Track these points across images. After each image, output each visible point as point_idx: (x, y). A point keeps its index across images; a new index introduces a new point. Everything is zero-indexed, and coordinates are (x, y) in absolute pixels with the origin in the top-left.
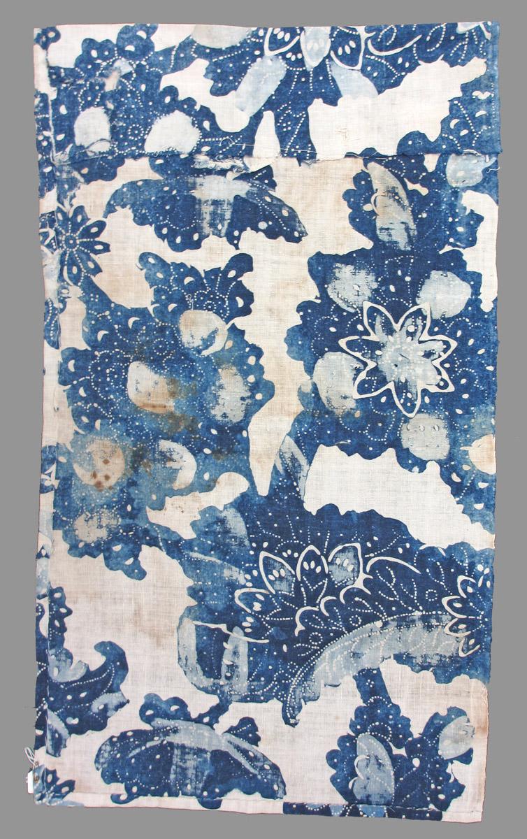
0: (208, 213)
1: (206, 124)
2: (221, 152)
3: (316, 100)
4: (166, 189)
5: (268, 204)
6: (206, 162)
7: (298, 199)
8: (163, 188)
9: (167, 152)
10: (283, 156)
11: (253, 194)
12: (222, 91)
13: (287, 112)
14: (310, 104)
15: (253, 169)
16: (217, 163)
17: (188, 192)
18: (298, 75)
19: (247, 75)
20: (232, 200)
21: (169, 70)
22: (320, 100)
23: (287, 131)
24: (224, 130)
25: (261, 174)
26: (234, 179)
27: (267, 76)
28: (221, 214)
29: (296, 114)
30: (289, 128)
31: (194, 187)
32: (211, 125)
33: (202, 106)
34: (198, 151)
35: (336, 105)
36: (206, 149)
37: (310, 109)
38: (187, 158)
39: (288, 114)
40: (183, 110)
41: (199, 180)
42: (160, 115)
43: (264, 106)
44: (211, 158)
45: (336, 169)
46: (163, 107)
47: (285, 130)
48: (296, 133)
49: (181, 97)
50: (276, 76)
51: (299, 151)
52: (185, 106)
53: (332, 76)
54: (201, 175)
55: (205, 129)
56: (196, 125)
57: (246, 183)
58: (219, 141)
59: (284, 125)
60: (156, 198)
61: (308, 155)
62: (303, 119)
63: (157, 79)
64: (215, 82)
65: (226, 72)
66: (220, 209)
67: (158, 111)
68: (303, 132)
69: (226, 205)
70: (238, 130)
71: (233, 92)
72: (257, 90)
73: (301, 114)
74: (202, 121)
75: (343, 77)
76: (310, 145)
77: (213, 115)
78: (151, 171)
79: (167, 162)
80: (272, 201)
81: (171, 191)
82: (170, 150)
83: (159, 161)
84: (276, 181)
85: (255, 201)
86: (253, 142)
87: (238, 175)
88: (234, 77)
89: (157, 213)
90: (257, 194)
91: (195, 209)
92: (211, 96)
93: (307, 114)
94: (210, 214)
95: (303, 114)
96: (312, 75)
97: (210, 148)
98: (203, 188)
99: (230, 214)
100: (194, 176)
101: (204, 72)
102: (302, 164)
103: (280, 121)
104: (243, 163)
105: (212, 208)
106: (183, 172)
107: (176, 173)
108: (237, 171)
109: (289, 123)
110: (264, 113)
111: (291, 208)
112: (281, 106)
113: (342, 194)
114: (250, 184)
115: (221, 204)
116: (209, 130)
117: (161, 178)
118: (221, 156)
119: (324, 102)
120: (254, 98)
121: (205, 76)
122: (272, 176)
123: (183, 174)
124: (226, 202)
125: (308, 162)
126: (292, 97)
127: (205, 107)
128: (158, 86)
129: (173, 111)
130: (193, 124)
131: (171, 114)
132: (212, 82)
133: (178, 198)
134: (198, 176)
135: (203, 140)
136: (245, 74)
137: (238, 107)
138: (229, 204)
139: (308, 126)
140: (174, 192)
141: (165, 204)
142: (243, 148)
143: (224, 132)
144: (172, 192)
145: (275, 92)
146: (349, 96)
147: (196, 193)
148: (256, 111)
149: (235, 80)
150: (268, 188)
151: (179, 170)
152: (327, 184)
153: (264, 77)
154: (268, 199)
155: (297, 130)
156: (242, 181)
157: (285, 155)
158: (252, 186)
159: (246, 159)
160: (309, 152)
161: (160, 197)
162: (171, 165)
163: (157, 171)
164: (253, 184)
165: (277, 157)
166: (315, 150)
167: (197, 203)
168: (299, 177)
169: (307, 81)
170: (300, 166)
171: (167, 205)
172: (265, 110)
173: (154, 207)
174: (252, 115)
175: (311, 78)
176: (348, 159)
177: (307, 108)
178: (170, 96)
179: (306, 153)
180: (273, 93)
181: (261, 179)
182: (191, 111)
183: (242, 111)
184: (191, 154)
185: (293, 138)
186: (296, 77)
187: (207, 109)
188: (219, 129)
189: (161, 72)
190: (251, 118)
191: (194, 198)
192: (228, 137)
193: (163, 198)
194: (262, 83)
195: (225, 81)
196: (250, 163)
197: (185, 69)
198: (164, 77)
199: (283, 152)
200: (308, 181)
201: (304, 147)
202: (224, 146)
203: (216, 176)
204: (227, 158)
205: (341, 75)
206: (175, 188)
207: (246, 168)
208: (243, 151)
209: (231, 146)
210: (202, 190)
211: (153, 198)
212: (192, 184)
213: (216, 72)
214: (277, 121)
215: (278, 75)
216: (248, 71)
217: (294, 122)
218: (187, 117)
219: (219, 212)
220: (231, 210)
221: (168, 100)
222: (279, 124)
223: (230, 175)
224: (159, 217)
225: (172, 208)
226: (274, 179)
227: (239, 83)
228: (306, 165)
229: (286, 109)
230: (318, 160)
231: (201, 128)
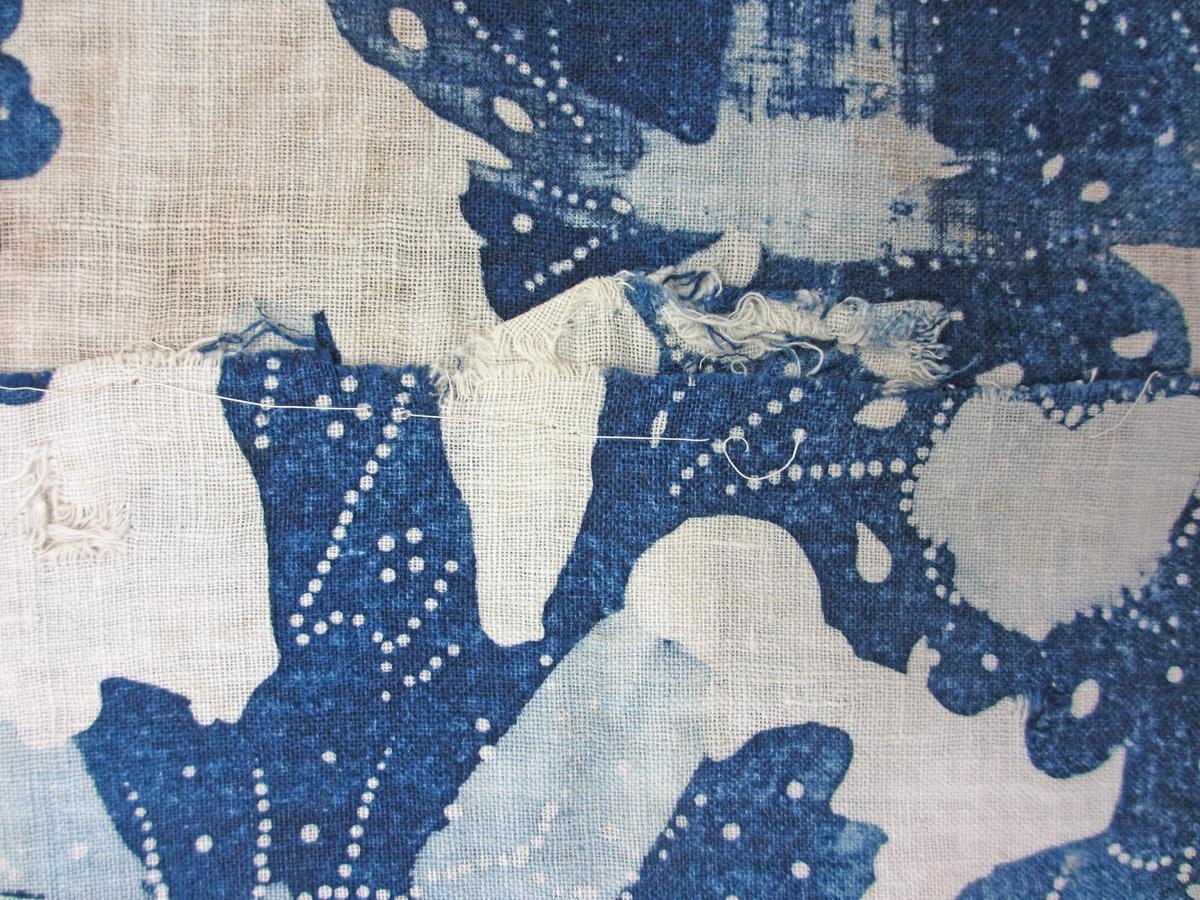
0: (862, 45)
1: (874, 561)
2: (796, 395)
3: (233, 714)
4: (1095, 192)
5: (511, 85)
6: (881, 341)
7: (328, 112)
8: (1113, 198)
9: (1097, 399)
10: (421, 373)
11: (603, 151)
12: (780, 755)
13: (403, 640)
14: (265, 691)
15: (602, 294)
16: (818, 331)
17: (979, 167)
18: (345, 858)
19: (637, 853)
20: (727, 112)
21: (1072, 860)
22: (204, 713)
23: (399, 528)
24: (773, 528)
25: (557, 268)
26: (716, 237)
27: (522, 851)
28: (789, 34)
29: (347, 628)
30: (386, 543)
31: (943, 192)
32: (851, 558)
33: (901, 666)
34: (924, 404)
35: (109, 687)
36: (881, 414)
37: (261, 659)
38: (988, 366)
39: (392, 631)
40: (1005, 640)
41: (916, 235)
42: (1125, 612)
43: (539, 676)
44: (852, 361)
45: (105, 302)
46: (1110, 654)
47: (414, 536)
48: (346, 517)
49: (1011, 714)
50: (469, 853)
51: (324, 403)
52: (990, 662)
53: (142, 855)
54: (906, 262)
55: (883, 536)
56: (930, 554)
57: (643, 216)
58: (805, 462)
59: (416, 565)
60: (1149, 141)
61: (272, 383)
62: (306, 600)
63: (1138, 809)
64: (824, 808)
65: (757, 867)
66: (798, 67)
67: (1136, 635)
68: (301, 522)
69: (763, 86)
70: (694, 533)
71: (721, 752)
72: (579, 768)
73: (321, 628)
74: (895, 580)
75: (79, 851)
76: (262, 442)
77: (833, 615)
78: (1177, 291)
79: (1096, 344)
80: (488, 105)
81: (1070, 180)
82: (1076, 411)
83: (1133, 346)
84: (465, 229)
85: (591, 104)
86: (601, 459)
87: (695, 262)
88: (714, 837)
89: (1145, 54)
90: (578, 148)
91: (940, 64)
92: (847, 724)
93: (282, 633)
94: (850, 37)
95: (307, 628)
96: (260, 860)
97: (859, 418)
98: (893, 192)
99: (737, 35)
100: (946, 261)
101: (882, 863)
102: (308, 328)
103: (441, 586)
104: (660, 332)
105: (842, 71)
106: (1006, 286)
107: (1042, 280)
108: (699, 278)
109: (388, 575)
110: (538, 634)
111: (372, 58)
112: (437, 676)
113: (64, 151)
114: (620, 206)
115: (790, 93)
116: (862, 529)
117: (1122, 252)
118: (793, 369)
119: (182, 703)
120: (601, 722)
121: (876, 838)
122: (487, 258)
123: (1004, 274)
124: (759, 101)
125: (271, 342)
126: (373, 728)
127: (881, 659)
128: (1132, 772)
129: (1057, 634)
130: (947, 562)
131: (1068, 618)
132: (839, 805)
133: (1033, 132)
134: (921, 258)
135: (898, 466)
136: (651, 859)
137: (692, 661)
138: (743, 94)
139: (275, 561)
140: (1053, 168)
141: (1108, 101)
142: (661, 421)
143: (776, 519)
144: (1068, 168)
145: (476, 760)
146: (37, 743)
147: (936, 160)
148: (590, 642)
149: (710, 822)
150: (513, 181)
151: (1029, 298)
152: (157, 211)
153: (538, 842)
154: (510, 113)
155: (339, 533)
156: (669, 226)
157: (409, 381)
158: (605, 196)
159: (644, 355)
160: (267, 403)
161: (1131, 143)
162: (1073, 325)
163: (1148, 290)
164: (604, 210)
165: (460, 364)
166: (231, 412)
167: (928, 99)
168: (322, 245)
169: (286, 825)
170: (320, 318)
171: (1095, 93)
172: (532, 649)
173: (1156, 92)
174: (614, 619)
175: (264, 842)
176: (33, 365)
177: (283, 669)
178: (1070, 721)
179: (279, 395)
180: (486, 752)
181: (555, 238)
182: (956, 637)
183: (668, 642)
184: (963, 385)
185: (366, 483)
186: (354, 851)
187: (866, 649)
188: (801, 534)
189: (1115, 849)
190: (618, 604)
191: (942, 133)
192: (754, 483)
193: (1114, 140)
194: (550, 811)
195: (764, 815)
196: (620, 332)
197: (985, 871)
198: (1099, 820)
199: (426, 399)
200: (270, 226)
201: (296, 428)
202: (775, 428)
203: (820, 258)
204: (757, 365)
205: (90, 862)
206: (1048, 192)
207: (644, 303)
208: (664, 401)
209: (737, 434)
210: (900, 176)
211: (1165, 139)
212: (958, 215)
213: (815, 865)
214: (465, 586)
215: (455, 858)
216: (633, 877)
217: (362, 583)
218: (978, 603)
219: (800, 49)
220: (731, 55)
221: (1085, 699)
222: (452, 566)
223: (736, 260)
224: (1135, 31)
225: (1064, 77)
226: (477, 241)
227: (684, 806)
228: (281, 317)
229: (411, 660)
230: (206, 349)
231: (904, 539)
